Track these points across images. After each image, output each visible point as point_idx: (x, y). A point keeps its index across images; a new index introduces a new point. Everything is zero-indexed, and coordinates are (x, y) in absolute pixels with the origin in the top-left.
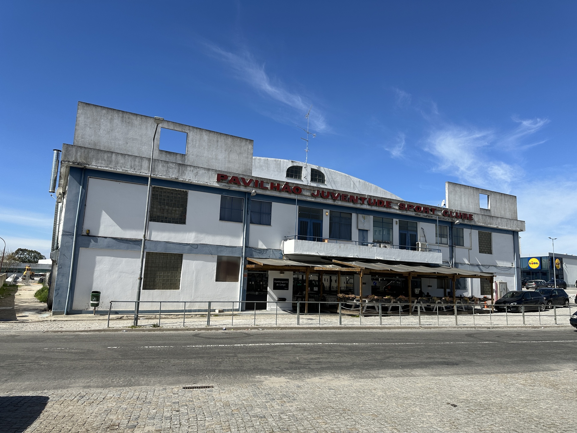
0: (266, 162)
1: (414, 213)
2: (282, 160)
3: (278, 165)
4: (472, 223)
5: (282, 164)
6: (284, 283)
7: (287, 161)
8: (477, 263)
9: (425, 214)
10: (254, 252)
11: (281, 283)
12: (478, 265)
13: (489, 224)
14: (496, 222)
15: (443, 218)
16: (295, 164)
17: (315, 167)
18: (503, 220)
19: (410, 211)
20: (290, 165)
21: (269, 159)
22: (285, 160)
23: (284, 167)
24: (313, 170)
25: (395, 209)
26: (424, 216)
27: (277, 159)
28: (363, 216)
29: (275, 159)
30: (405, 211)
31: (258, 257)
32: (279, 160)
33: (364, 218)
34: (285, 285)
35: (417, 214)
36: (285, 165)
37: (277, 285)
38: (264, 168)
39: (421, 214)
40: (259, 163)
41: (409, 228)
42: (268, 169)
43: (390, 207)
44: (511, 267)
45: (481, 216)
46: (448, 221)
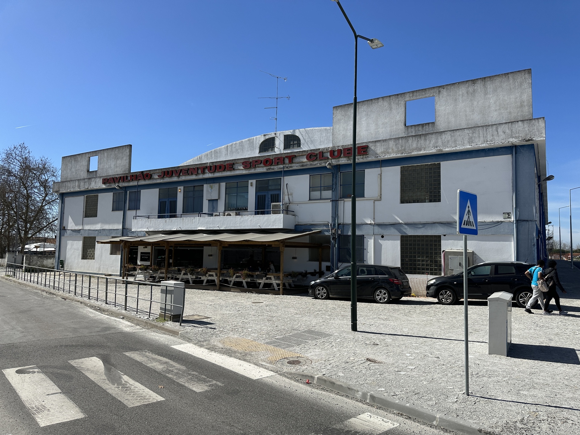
0: (241, 145)
1: (265, 168)
2: (254, 137)
3: (251, 143)
4: (371, 158)
5: (254, 141)
6: (147, 256)
7: (260, 136)
8: (392, 221)
9: (282, 166)
10: (128, 233)
11: (145, 256)
12: (395, 225)
13: (413, 150)
14: (437, 142)
15: (311, 165)
16: (267, 137)
17: (289, 132)
18: (458, 133)
19: (259, 167)
20: (262, 139)
21: (243, 140)
22: (258, 136)
23: (256, 144)
24: (286, 137)
25: (241, 170)
26: (280, 168)
27: (250, 138)
28: (210, 186)
29: (248, 139)
30: (253, 169)
31: (131, 236)
32: (252, 138)
33: (211, 187)
34: (148, 257)
35: (269, 169)
36: (257, 141)
37: (143, 257)
38: (239, 151)
39: (275, 167)
40: (235, 148)
41: (270, 188)
42: (242, 151)
43: (234, 169)
44: (502, 222)
45: (392, 143)
46: (321, 166)
